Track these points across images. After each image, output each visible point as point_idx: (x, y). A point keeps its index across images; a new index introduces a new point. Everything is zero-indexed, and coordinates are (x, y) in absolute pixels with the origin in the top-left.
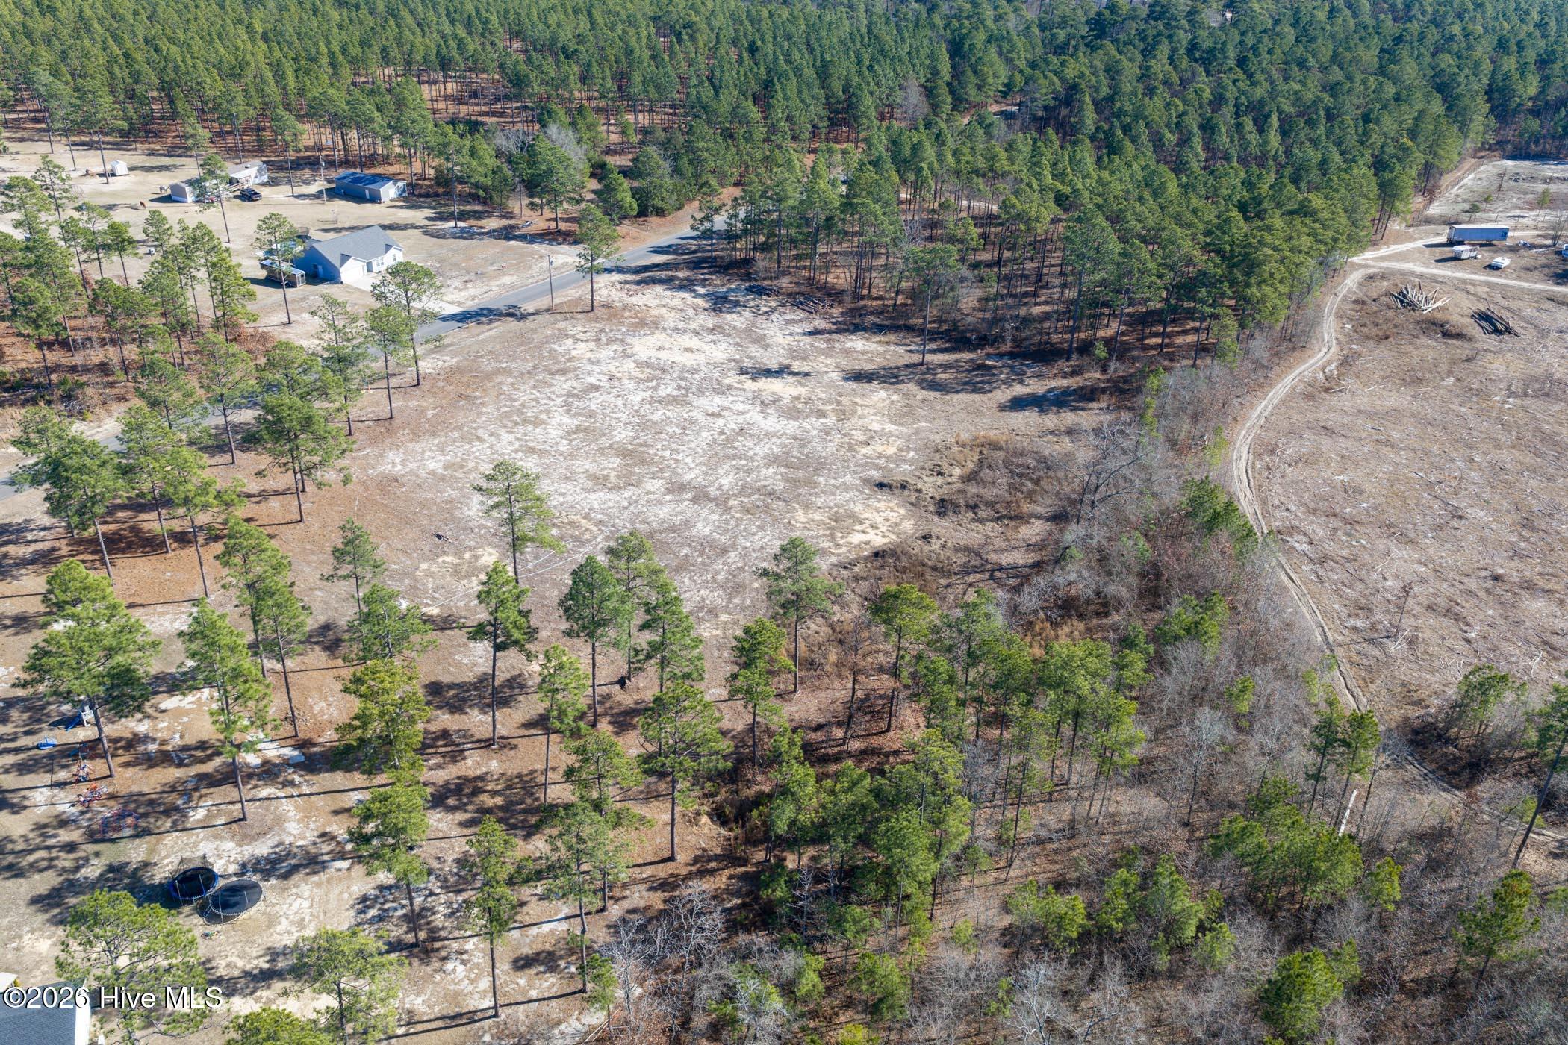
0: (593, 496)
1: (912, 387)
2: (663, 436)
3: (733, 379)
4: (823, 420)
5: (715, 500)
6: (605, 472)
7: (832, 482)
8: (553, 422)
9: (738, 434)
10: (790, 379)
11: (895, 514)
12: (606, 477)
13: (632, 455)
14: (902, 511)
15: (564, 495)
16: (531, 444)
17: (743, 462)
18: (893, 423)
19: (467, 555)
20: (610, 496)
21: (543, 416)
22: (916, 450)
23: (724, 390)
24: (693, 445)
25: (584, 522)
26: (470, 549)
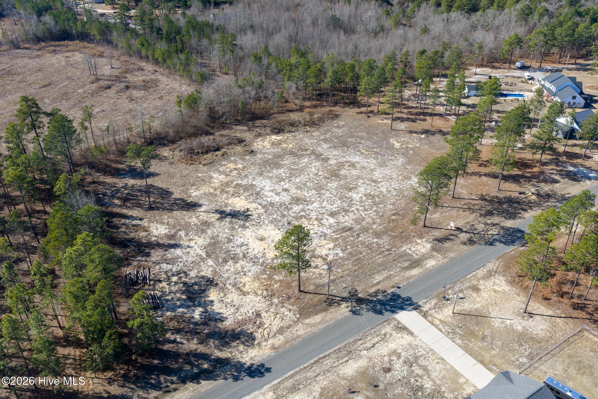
0: (357, 160)
2: (315, 182)
4: (241, 182)
5: (315, 154)
6: (349, 168)
7: (267, 156)
8: (361, 195)
9: (284, 179)
10: (228, 209)
11: (259, 143)
12: (349, 166)
13: (335, 174)
14: (255, 144)
15: (367, 162)
16: (374, 184)
17: (292, 167)
18: (212, 178)
19: (404, 146)
20: (351, 159)
21: (364, 198)
22: (220, 165)
23: (269, 205)
24: (307, 176)
25: (364, 152)
26: (404, 148)
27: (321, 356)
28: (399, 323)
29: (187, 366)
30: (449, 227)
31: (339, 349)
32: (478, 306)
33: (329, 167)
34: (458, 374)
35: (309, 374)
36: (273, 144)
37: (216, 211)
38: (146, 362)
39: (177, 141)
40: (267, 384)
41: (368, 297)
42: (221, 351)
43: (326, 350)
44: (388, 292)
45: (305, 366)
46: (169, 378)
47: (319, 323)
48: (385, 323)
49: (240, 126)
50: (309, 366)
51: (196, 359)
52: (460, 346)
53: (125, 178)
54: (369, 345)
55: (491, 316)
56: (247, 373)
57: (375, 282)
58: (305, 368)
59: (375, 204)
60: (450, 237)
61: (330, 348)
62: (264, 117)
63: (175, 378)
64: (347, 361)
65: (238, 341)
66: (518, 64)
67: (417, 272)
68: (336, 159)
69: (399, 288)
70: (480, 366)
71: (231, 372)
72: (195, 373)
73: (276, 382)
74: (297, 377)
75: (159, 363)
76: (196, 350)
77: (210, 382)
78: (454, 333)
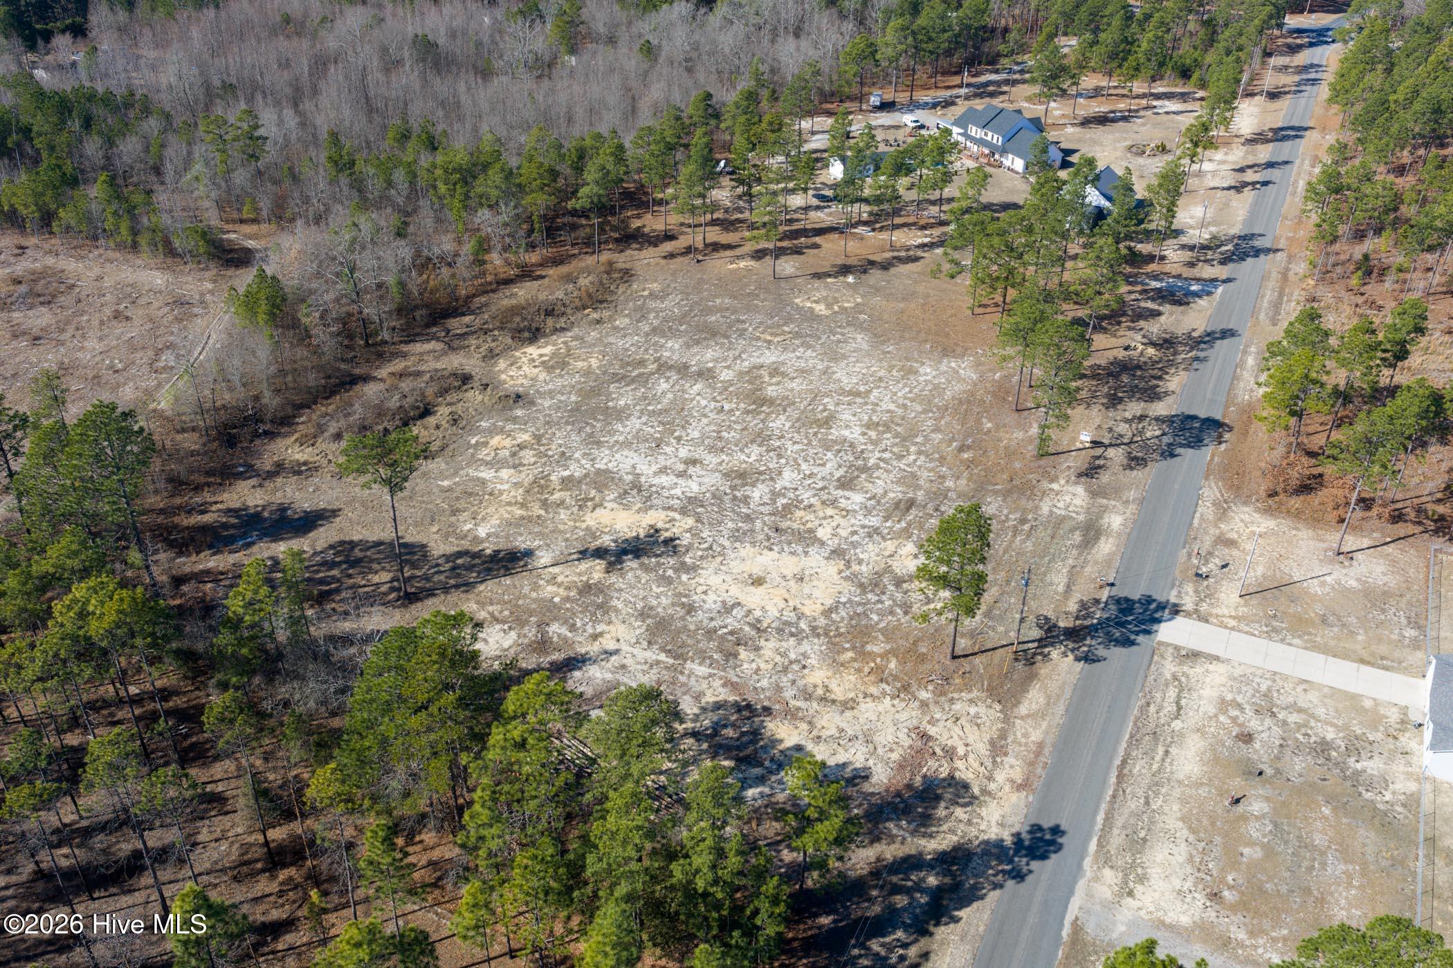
0: (773, 359)
1: (440, 547)
2: (738, 427)
3: (681, 527)
4: (567, 473)
5: (670, 368)
6: (774, 380)
7: (563, 398)
8: (857, 429)
9: (661, 440)
10: (606, 541)
11: (511, 373)
12: (771, 375)
13: (759, 400)
14: (503, 377)
15: (798, 358)
16: (859, 400)
17: (650, 408)
18: (483, 482)
19: (836, 308)
20: (759, 360)
21: (872, 434)
22: (469, 446)
23: (690, 505)
24: (705, 421)
25: (769, 338)
26: (840, 313)
27: (1117, 762)
28: (1177, 648)
29: (899, 897)
30: (1079, 445)
31: (1131, 737)
32: (1260, 570)
33: (731, 389)
34: (1354, 698)
35: (1133, 805)
36: (548, 367)
37: (581, 552)
38: (805, 931)
39: (295, 417)
40: (1082, 859)
41: (1078, 623)
42: (931, 836)
43: (1115, 750)
44: (1104, 600)
45: (1111, 793)
46: (887, 940)
47: (1048, 704)
48: (1156, 657)
49: (418, 345)
50: (1115, 790)
51: (901, 876)
52: (1306, 648)
53: (253, 543)
54: (1170, 708)
55: (1296, 579)
56: (1026, 856)
57: (1061, 588)
58: (1114, 797)
59: (905, 439)
60: (1097, 462)
61: (1117, 741)
62: (456, 309)
63: (900, 934)
64: (1167, 752)
65: (943, 804)
66: (874, 100)
67: (1109, 545)
68: (728, 367)
69: (1112, 585)
70: (1365, 669)
71: (992, 868)
72: (927, 904)
73: (1093, 846)
74: (1119, 822)
75: (835, 921)
76: (878, 860)
77: (975, 905)
78: (1275, 630)
